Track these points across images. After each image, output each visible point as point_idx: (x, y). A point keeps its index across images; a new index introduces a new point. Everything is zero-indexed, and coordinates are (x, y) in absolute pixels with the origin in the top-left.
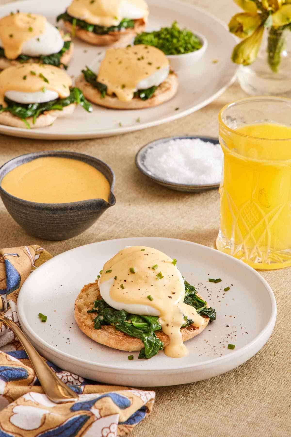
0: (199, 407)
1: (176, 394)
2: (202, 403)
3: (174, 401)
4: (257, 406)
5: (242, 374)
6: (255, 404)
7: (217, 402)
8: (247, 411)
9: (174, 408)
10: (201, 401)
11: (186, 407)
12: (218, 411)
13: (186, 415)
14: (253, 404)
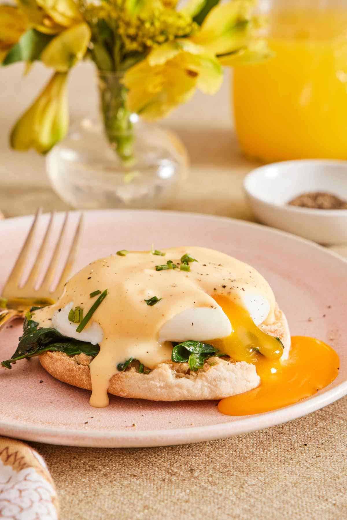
0: (188, 495)
1: (154, 468)
2: (198, 489)
3: (145, 479)
4: (308, 507)
5: (299, 448)
6: (306, 502)
7: (230, 490)
8: (285, 513)
9: (138, 493)
10: (198, 485)
11: (162, 493)
12: (224, 507)
13: (155, 507)
14: (302, 502)
